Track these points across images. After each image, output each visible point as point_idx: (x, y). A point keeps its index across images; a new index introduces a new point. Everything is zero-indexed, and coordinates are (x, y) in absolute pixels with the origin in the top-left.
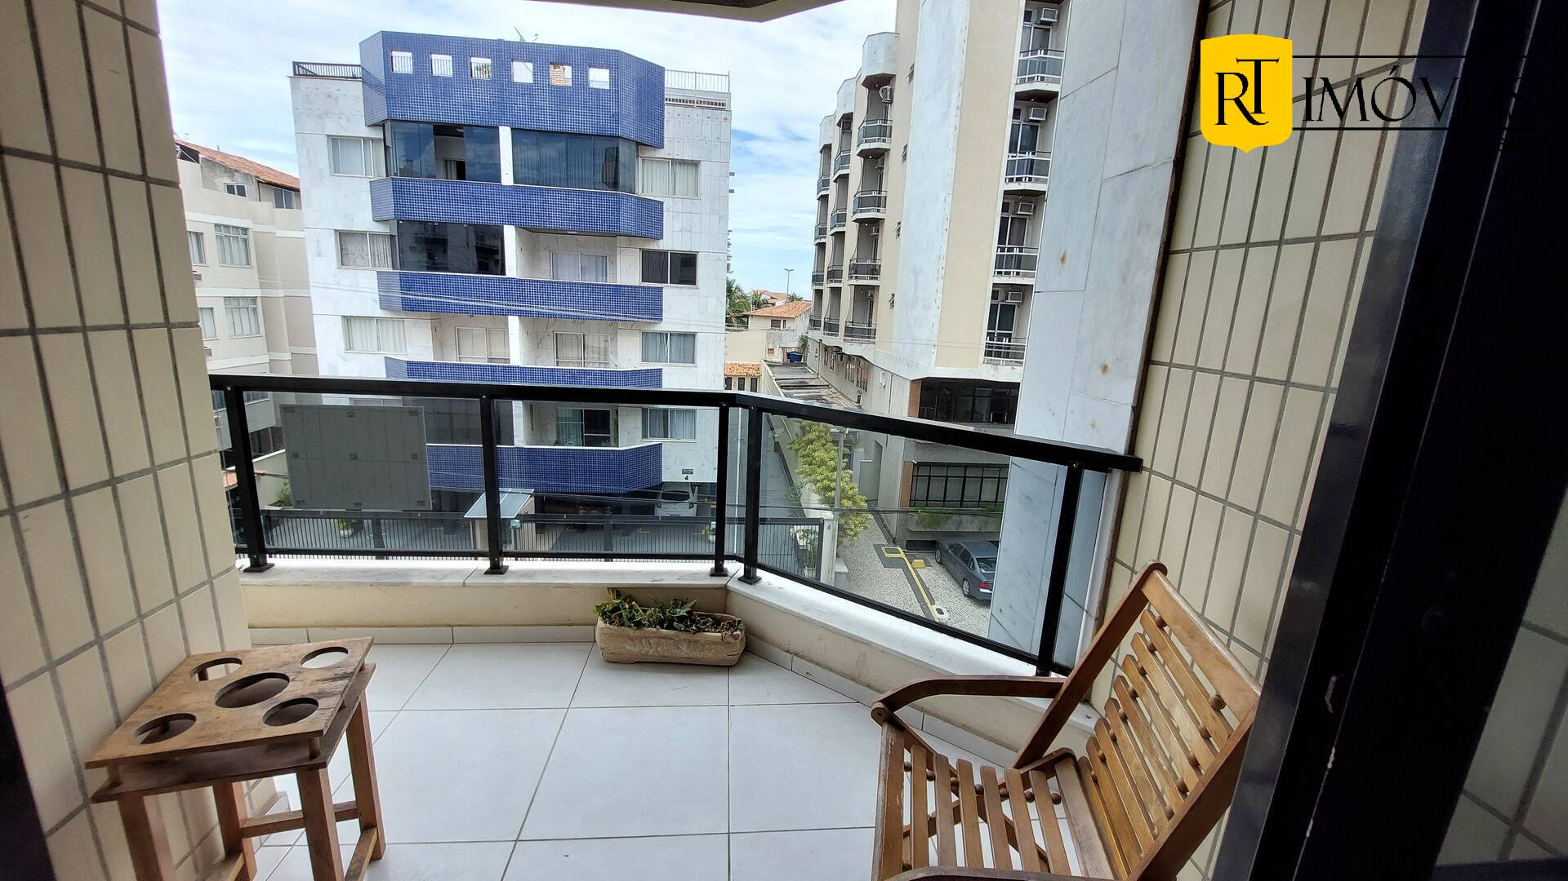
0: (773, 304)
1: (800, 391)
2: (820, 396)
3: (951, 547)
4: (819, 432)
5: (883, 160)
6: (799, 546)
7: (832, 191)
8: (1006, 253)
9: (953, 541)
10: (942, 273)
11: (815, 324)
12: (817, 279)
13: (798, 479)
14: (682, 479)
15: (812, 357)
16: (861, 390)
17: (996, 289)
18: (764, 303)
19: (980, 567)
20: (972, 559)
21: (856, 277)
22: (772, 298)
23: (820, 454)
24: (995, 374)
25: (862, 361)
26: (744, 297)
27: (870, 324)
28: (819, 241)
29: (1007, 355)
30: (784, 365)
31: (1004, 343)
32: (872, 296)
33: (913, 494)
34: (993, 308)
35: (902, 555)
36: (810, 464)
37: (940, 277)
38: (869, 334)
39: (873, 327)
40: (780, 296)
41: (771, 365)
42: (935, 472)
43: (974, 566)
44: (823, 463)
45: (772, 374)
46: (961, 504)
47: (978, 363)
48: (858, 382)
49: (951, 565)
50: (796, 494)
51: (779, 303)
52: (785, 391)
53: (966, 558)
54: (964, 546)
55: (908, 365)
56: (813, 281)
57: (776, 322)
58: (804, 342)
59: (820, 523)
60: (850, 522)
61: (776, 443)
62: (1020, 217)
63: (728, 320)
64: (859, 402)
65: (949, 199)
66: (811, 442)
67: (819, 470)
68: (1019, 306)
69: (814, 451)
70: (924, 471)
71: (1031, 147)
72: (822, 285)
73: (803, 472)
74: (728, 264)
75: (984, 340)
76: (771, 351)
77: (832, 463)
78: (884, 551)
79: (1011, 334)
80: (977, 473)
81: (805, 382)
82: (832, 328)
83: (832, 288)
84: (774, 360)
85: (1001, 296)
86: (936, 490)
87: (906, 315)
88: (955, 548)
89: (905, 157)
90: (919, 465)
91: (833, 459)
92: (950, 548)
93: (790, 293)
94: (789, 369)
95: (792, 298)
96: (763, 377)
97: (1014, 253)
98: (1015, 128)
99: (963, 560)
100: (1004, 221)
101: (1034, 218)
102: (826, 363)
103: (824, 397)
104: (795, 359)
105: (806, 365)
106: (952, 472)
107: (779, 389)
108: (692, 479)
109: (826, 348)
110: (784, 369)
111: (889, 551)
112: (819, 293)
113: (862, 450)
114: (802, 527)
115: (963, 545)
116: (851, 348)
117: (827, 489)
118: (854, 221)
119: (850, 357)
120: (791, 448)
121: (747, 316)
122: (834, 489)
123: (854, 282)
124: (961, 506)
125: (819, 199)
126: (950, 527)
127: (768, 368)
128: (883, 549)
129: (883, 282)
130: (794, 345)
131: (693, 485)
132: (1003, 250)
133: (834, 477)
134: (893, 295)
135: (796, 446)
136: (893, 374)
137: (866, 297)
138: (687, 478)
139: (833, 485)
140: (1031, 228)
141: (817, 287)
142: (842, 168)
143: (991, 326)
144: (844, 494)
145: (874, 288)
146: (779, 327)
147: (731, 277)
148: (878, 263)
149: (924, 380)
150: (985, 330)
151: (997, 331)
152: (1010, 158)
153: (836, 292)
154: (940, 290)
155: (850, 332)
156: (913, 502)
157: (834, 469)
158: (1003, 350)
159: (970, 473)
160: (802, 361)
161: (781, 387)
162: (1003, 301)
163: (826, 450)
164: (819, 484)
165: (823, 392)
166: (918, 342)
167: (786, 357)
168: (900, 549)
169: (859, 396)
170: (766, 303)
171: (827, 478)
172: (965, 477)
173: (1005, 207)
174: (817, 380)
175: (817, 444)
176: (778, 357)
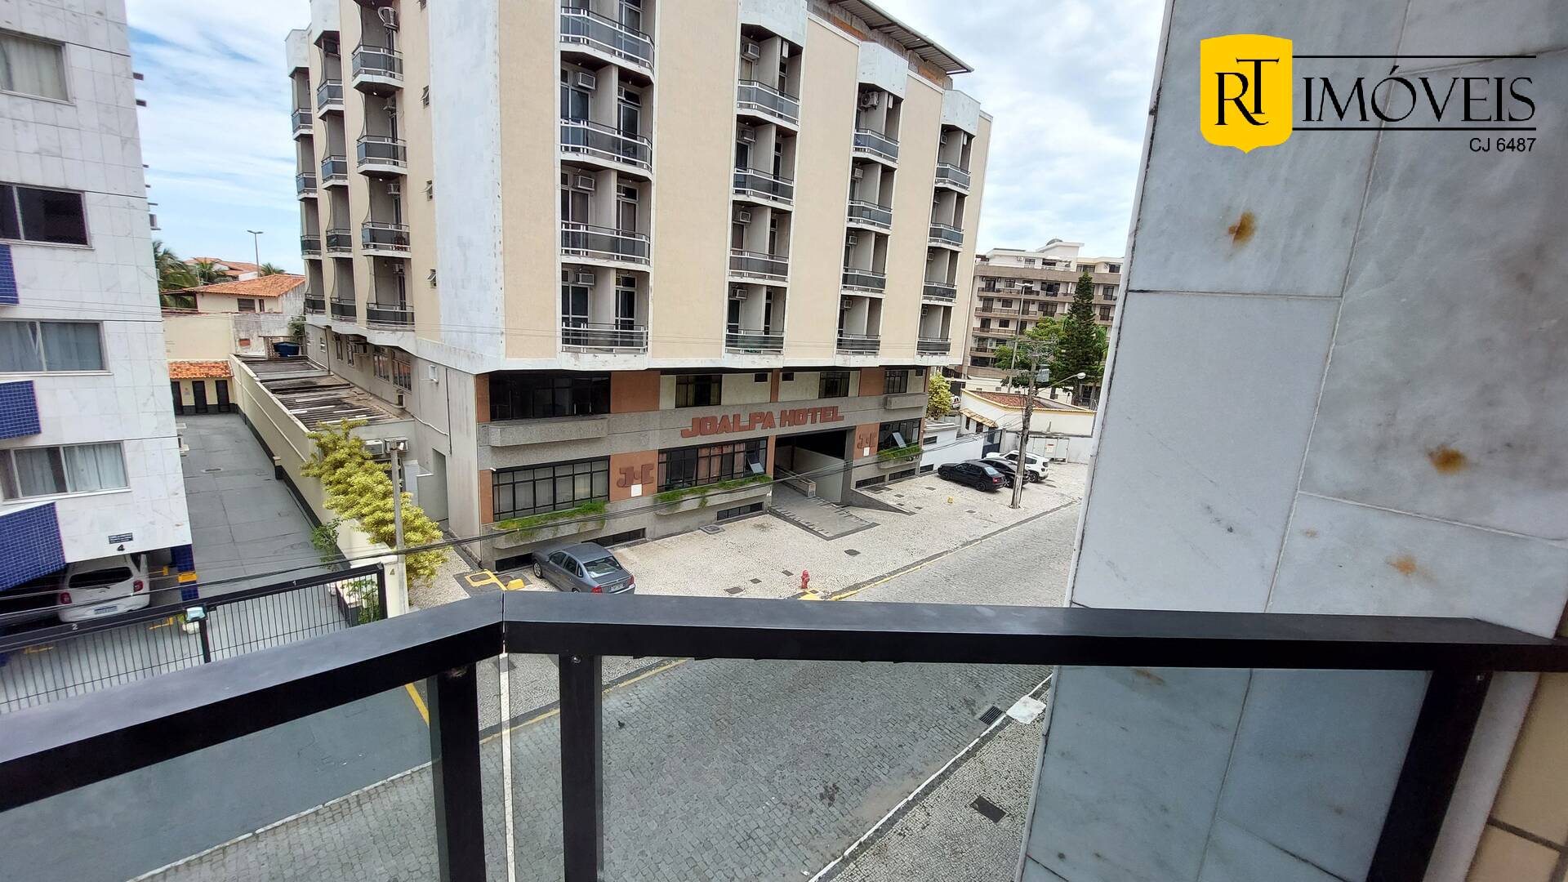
0: (235, 278)
1: (305, 395)
2: (339, 399)
3: (552, 557)
4: (350, 448)
5: (394, 101)
6: (346, 605)
7: (319, 130)
8: (570, 230)
9: (553, 550)
10: (500, 248)
11: (314, 304)
12: (309, 245)
13: (327, 516)
14: (112, 551)
15: (314, 347)
16: (403, 388)
17: (566, 269)
18: (219, 276)
19: (588, 571)
20: (579, 566)
21: (375, 246)
22: (231, 269)
23: (359, 479)
24: (577, 363)
25: (398, 354)
26: (182, 265)
27: (403, 306)
28: (305, 195)
29: (586, 343)
30: (270, 360)
31: (582, 329)
32: (401, 270)
33: (497, 507)
34: (565, 290)
35: (494, 579)
36: (345, 493)
37: (498, 253)
38: (404, 319)
39: (408, 310)
40: (248, 267)
41: (250, 361)
42: (519, 477)
43: (582, 573)
44: (364, 490)
45: (253, 375)
46: (554, 507)
47: (556, 351)
48: (395, 378)
49: (553, 576)
50: (329, 537)
51: (243, 277)
52: (281, 396)
53: (572, 566)
54: (567, 553)
55: (468, 356)
56: (303, 249)
57: (246, 303)
58: (299, 331)
59: (378, 570)
60: (422, 559)
61: (276, 467)
62: (581, 191)
63: (163, 304)
64: (401, 403)
65: (498, 160)
66: (340, 464)
67: (363, 501)
68: (591, 289)
69: (350, 476)
70: (506, 478)
71: (583, 115)
72: (320, 254)
73: (336, 506)
74: (152, 216)
75: (559, 326)
76: (245, 342)
77: (381, 488)
78: (470, 581)
79: (587, 319)
80: (568, 471)
81: (311, 383)
82: (344, 310)
83: (337, 259)
84: (251, 353)
85: (571, 278)
86: (524, 497)
87: (456, 294)
88: (558, 558)
89: (426, 101)
90: (499, 472)
91: (381, 483)
92: (550, 559)
93: (263, 262)
94: (283, 365)
95: (268, 271)
96: (236, 378)
97: (581, 231)
98: (564, 91)
99: (569, 570)
100: (564, 194)
101: (596, 195)
102: (340, 356)
103: (346, 401)
104: (287, 351)
105: (307, 359)
106: (540, 474)
107: (270, 394)
108: (130, 548)
109: (338, 337)
110: (272, 366)
111: (474, 579)
112: (315, 266)
113: (415, 462)
114: (351, 580)
115: (565, 552)
116: (381, 337)
117: (382, 522)
118: (361, 173)
119: (378, 349)
120: (308, 475)
121: (193, 294)
122: (392, 522)
123: (373, 252)
124: (554, 509)
125: (297, 139)
126: (546, 535)
127: (244, 366)
128: (467, 578)
129: (415, 253)
130: (282, 333)
131: (135, 557)
132: (567, 226)
133: (388, 506)
134: (434, 271)
135: (316, 471)
136: (447, 368)
137: (392, 273)
138: (121, 548)
139: (389, 516)
140: (594, 206)
141: (312, 257)
142: (332, 102)
143: (565, 311)
144: (409, 526)
145: (401, 260)
146: (254, 309)
147: (155, 236)
148: (404, 229)
149: (491, 374)
150: (560, 315)
151: (571, 316)
152: (563, 124)
153: (345, 265)
154: (501, 269)
155: (373, 316)
156: (497, 515)
157: (385, 495)
158: (582, 338)
159: (559, 472)
160: (300, 354)
161: (274, 391)
162: (573, 283)
163: (366, 471)
164: (366, 520)
165: (343, 394)
166: (478, 330)
167: (272, 351)
168: (489, 573)
169: (400, 397)
170: (222, 276)
171: (378, 508)
172: (554, 478)
173: (564, 180)
174: (329, 378)
175: (349, 467)
176: (259, 350)
